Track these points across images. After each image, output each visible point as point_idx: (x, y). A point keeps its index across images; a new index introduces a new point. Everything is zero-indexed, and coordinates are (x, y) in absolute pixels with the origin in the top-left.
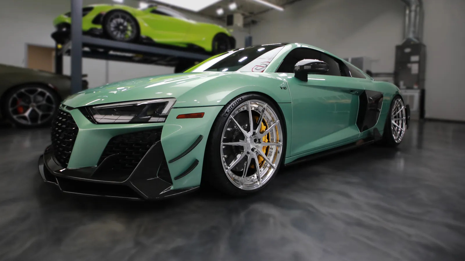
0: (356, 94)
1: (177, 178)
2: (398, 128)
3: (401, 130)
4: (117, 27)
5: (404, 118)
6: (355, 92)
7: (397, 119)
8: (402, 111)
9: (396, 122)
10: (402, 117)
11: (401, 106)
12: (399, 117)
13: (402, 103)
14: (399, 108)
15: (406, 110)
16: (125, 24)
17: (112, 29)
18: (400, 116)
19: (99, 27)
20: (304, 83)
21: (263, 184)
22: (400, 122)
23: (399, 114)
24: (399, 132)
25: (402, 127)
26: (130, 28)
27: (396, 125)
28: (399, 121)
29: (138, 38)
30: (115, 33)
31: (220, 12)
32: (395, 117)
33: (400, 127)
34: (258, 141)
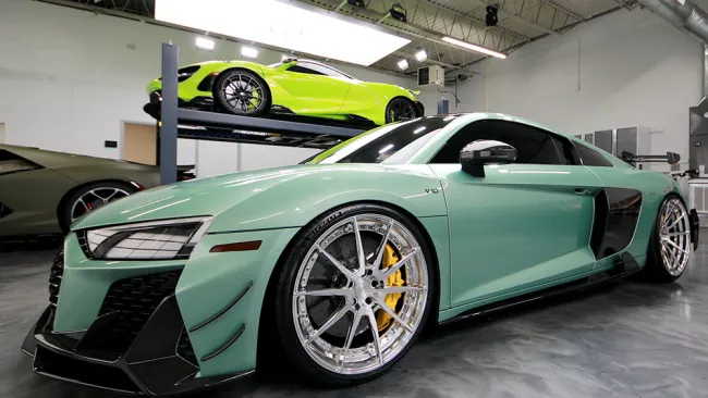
0: (587, 194)
1: (207, 358)
2: (677, 250)
3: (683, 254)
4: (236, 95)
5: (688, 231)
6: (585, 191)
7: (675, 234)
8: (683, 219)
9: (672, 239)
10: (684, 230)
11: (680, 212)
12: (678, 230)
13: (681, 206)
14: (678, 215)
15: (690, 218)
16: (249, 88)
17: (229, 97)
18: (681, 229)
19: (210, 94)
20: (477, 181)
21: (386, 361)
22: (681, 239)
23: (677, 225)
24: (679, 256)
25: (684, 248)
26: (255, 94)
27: (674, 244)
28: (678, 237)
29: (267, 110)
30: (233, 103)
31: (403, 65)
32: (672, 231)
33: (681, 247)
34: (379, 285)
